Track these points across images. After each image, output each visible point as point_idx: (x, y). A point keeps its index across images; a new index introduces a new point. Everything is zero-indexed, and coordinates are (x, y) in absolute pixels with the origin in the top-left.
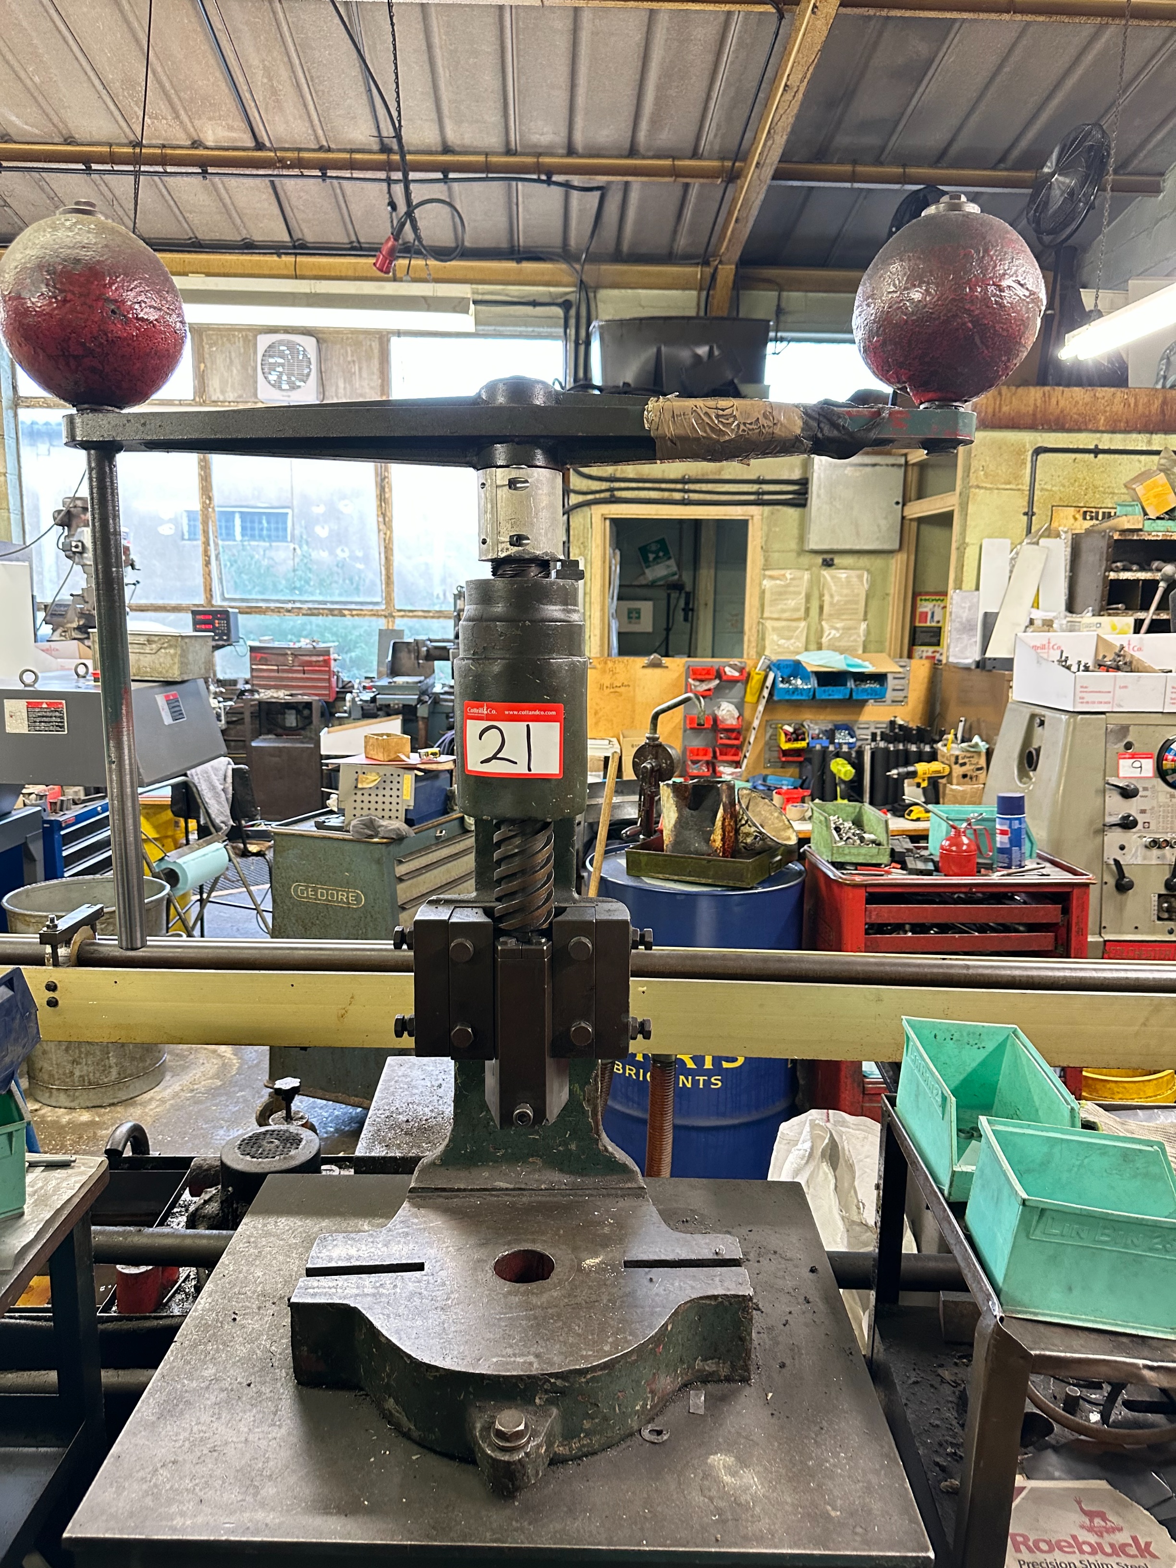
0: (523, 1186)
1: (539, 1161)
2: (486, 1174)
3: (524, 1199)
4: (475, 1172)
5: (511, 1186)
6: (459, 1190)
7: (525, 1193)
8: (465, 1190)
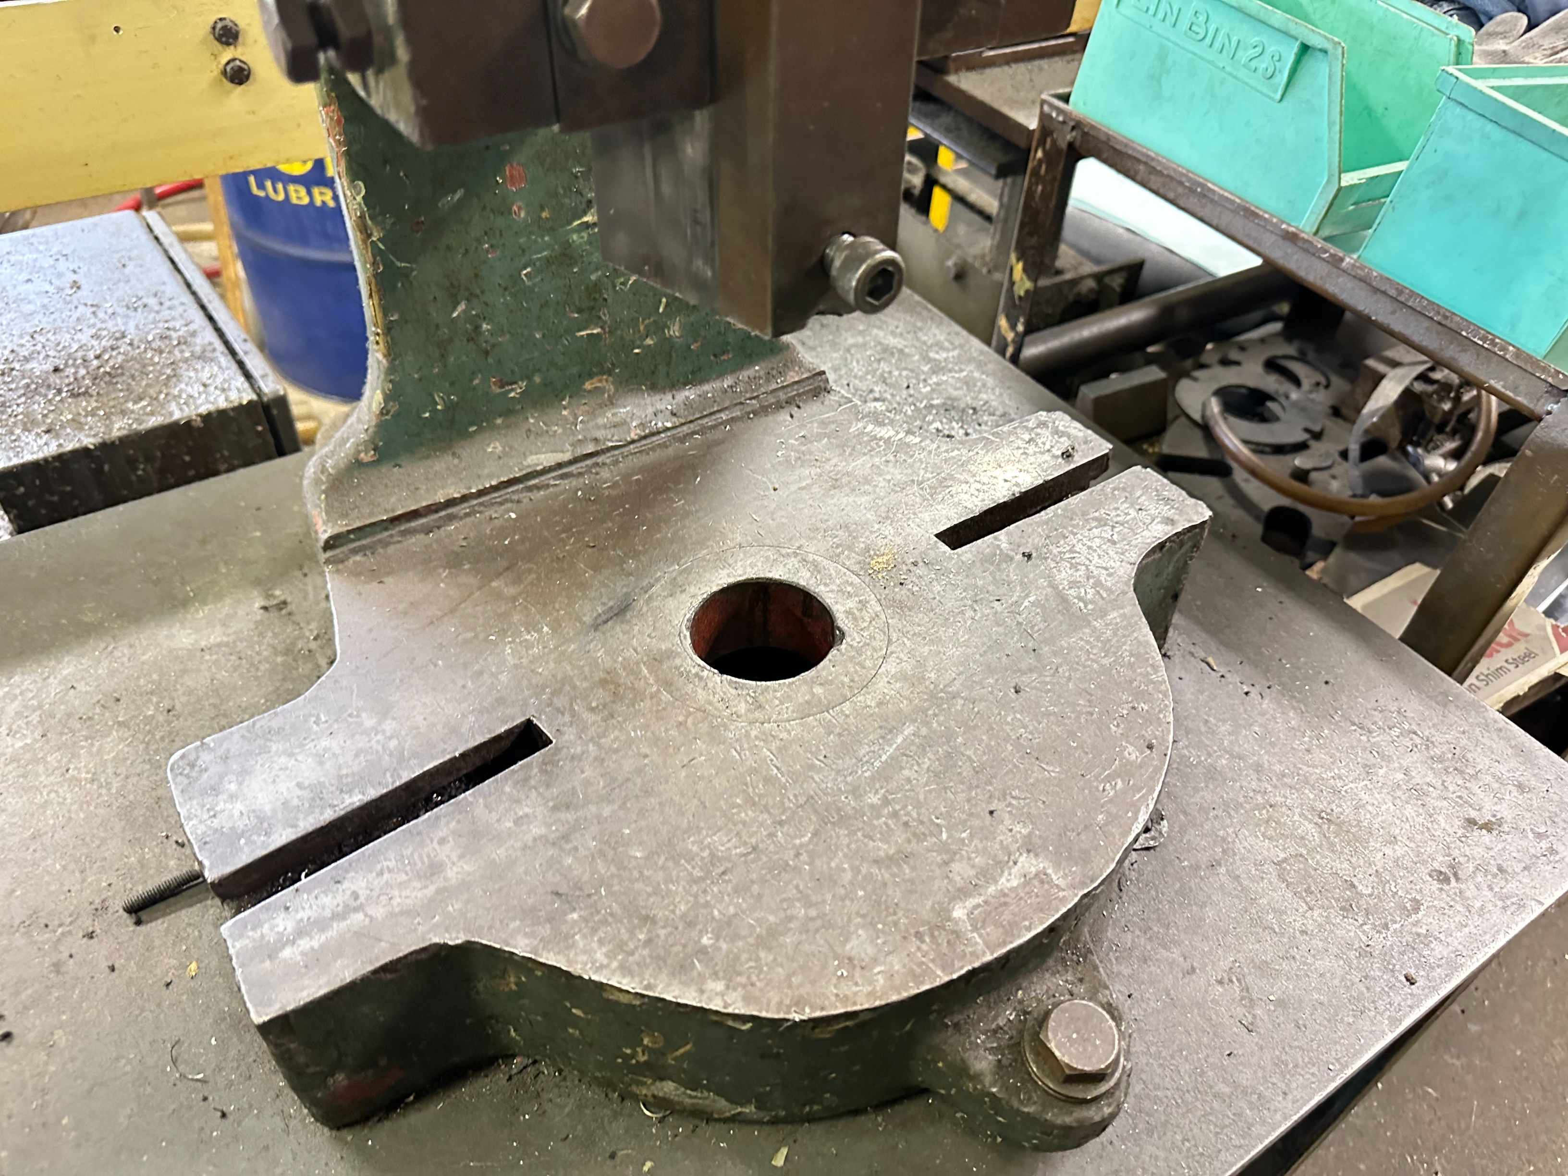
0: (590, 448)
1: (607, 384)
2: (495, 447)
3: (605, 474)
4: (468, 451)
5: (567, 457)
6: (451, 503)
7: (600, 459)
8: (464, 498)
